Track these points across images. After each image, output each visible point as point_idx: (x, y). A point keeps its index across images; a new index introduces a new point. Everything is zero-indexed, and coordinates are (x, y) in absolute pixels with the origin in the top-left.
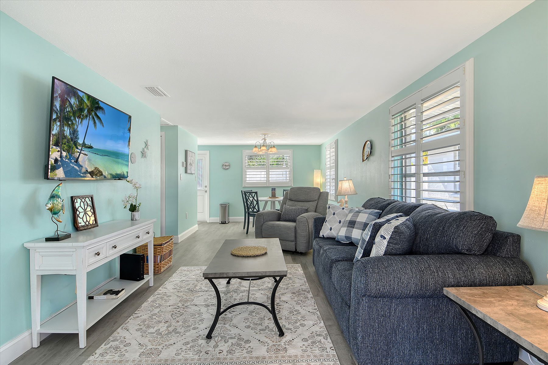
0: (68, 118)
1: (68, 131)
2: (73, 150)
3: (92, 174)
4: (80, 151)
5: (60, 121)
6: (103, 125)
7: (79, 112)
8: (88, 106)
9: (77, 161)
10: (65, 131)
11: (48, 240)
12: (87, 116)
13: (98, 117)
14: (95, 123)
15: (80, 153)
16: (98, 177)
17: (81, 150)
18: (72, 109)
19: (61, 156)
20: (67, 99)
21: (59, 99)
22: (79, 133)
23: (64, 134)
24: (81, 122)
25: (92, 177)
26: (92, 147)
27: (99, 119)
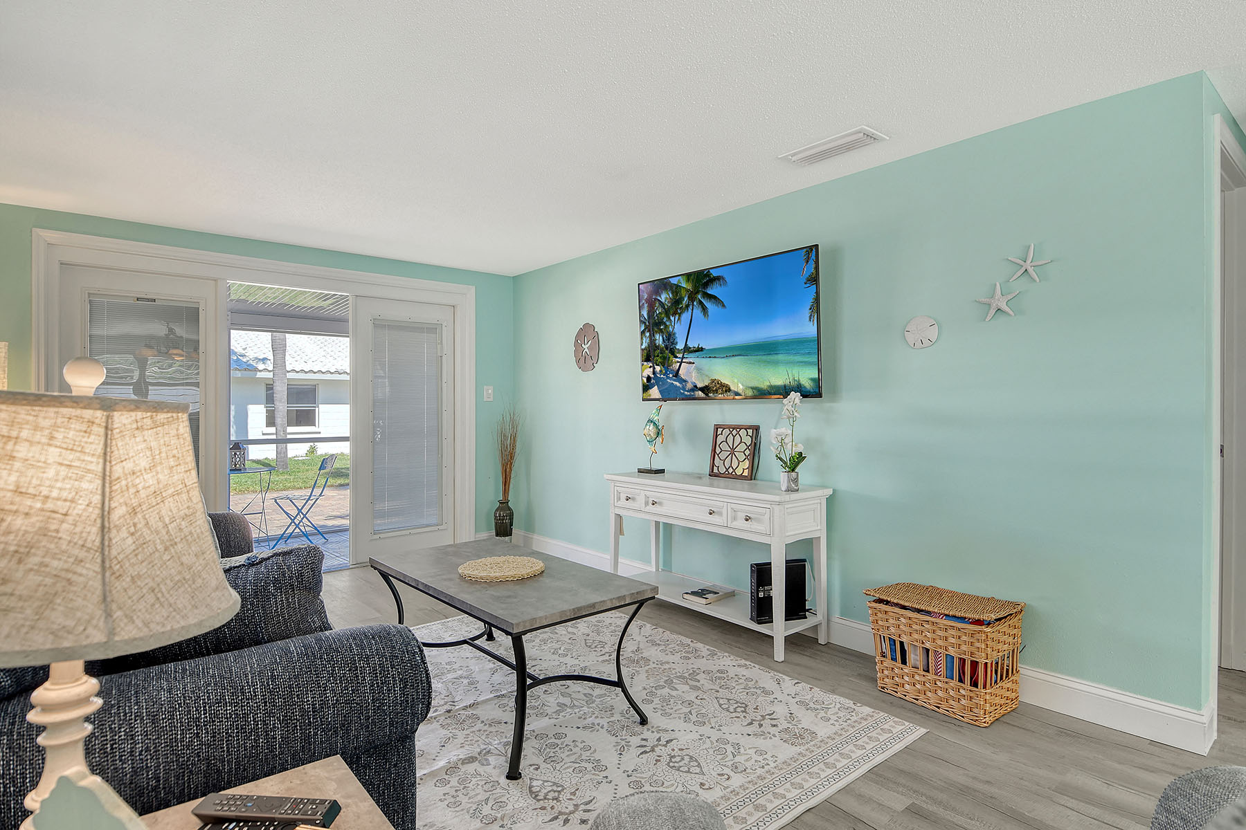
0: (659, 322)
1: (661, 338)
2: (669, 361)
3: (705, 390)
4: (680, 360)
5: (649, 331)
6: (724, 306)
7: (676, 307)
8: (687, 290)
9: (677, 374)
10: (655, 340)
12: (687, 306)
13: (711, 297)
14: (704, 309)
15: (681, 363)
16: (720, 395)
17: (683, 358)
18: (664, 308)
19: (654, 373)
20: (656, 299)
21: (646, 305)
22: (677, 335)
23: (655, 344)
24: (679, 319)
25: (707, 395)
26: (701, 349)
27: (713, 300)
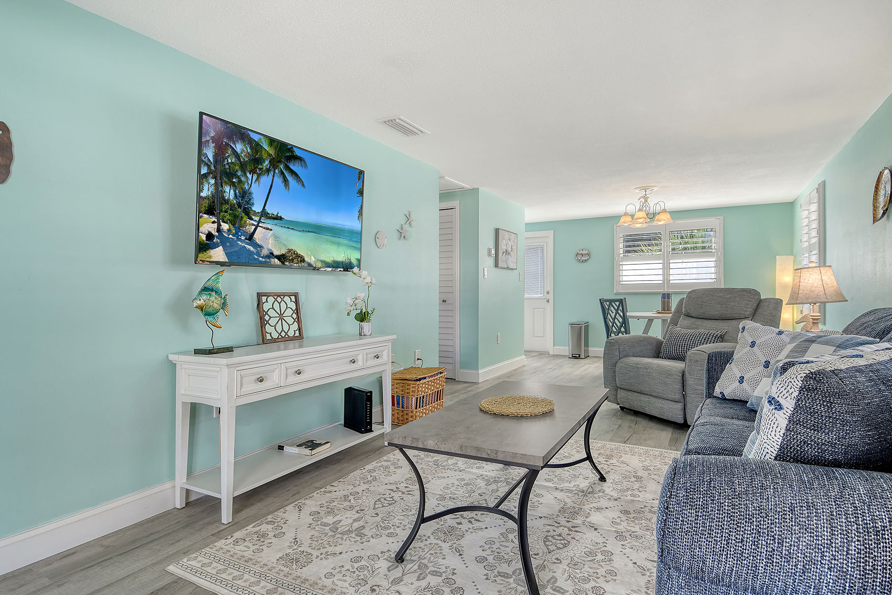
0: (231, 173)
1: (232, 192)
2: (243, 222)
3: (282, 258)
4: (256, 224)
5: (215, 178)
6: (303, 185)
7: (254, 163)
8: (270, 155)
9: (251, 237)
10: (225, 192)
11: (198, 352)
12: (268, 171)
13: (292, 172)
14: (286, 181)
15: (257, 226)
16: (295, 265)
17: (259, 222)
18: (239, 160)
19: (219, 230)
20: (227, 144)
21: (212, 145)
22: (253, 195)
23: (223, 197)
24: (257, 179)
25: (283, 263)
26: (281, 218)
27: (294, 176)
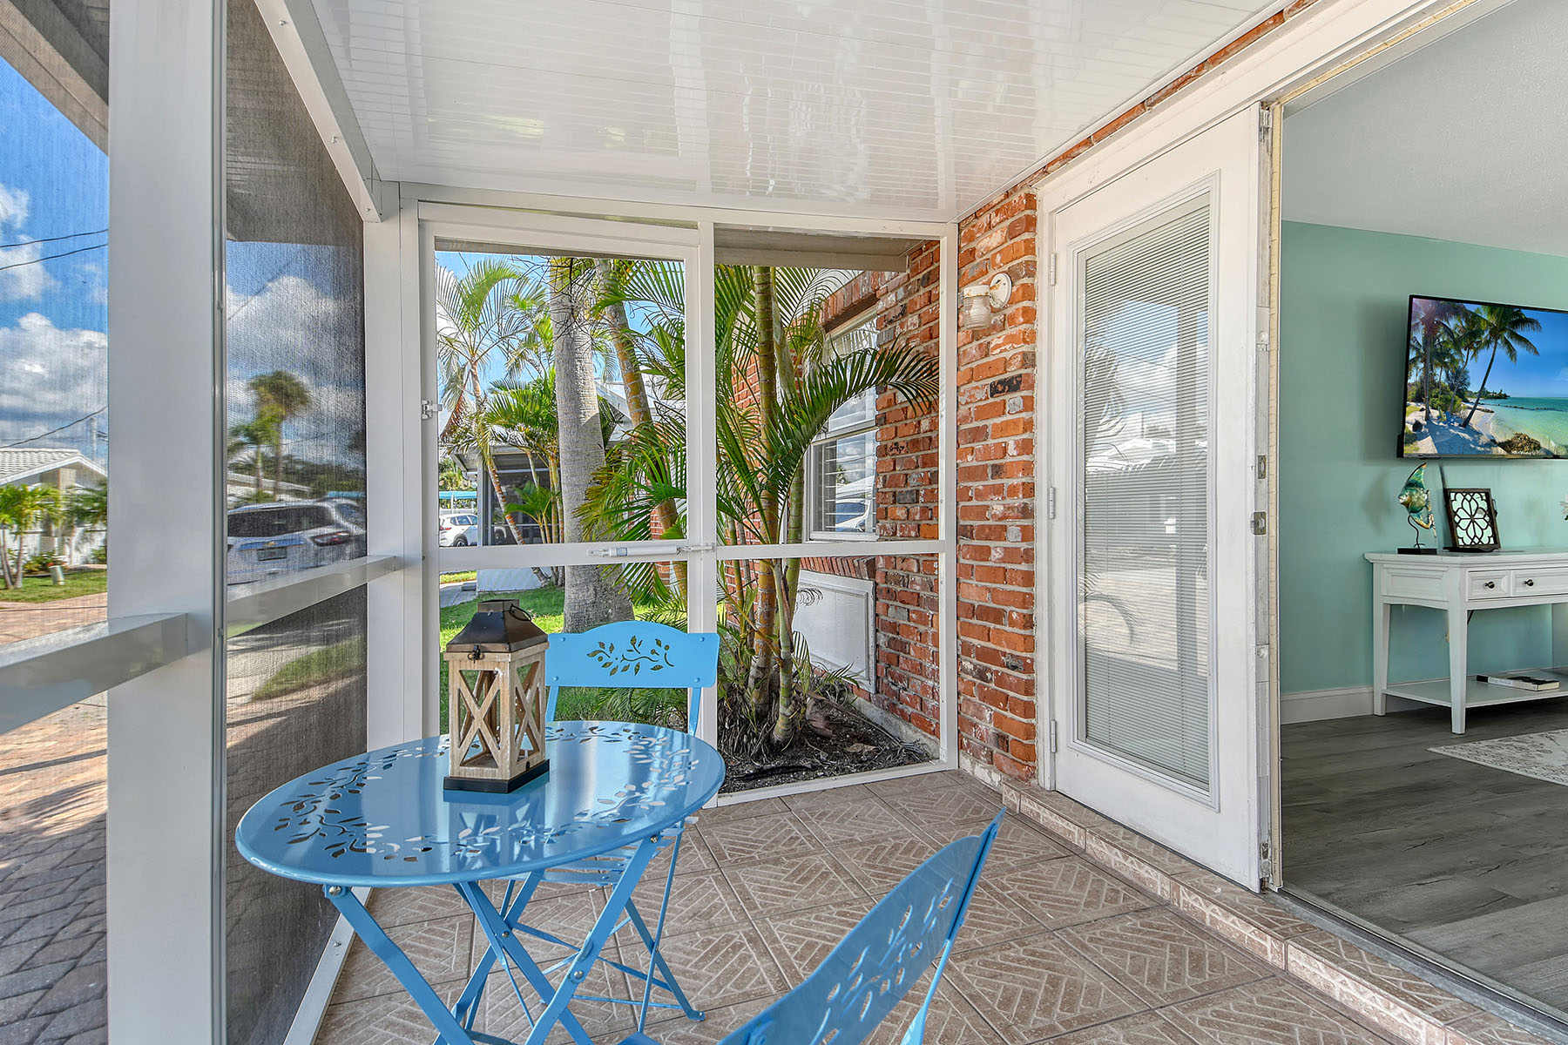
0: (1442, 353)
1: (1444, 373)
2: (1456, 406)
3: (1507, 446)
4: (1472, 406)
5: (1424, 361)
6: (1535, 352)
7: (1471, 338)
8: (1489, 324)
9: (1465, 423)
10: (1435, 375)
11: (1401, 551)
12: (1488, 343)
13: (1521, 339)
14: (1511, 351)
15: (1474, 410)
16: (1527, 453)
17: (1477, 403)
18: (1452, 337)
19: (1428, 418)
20: (1439, 323)
21: (1422, 327)
22: (1469, 374)
23: (1433, 381)
24: (1474, 355)
25: (1509, 452)
26: (1505, 397)
27: (1523, 343)
